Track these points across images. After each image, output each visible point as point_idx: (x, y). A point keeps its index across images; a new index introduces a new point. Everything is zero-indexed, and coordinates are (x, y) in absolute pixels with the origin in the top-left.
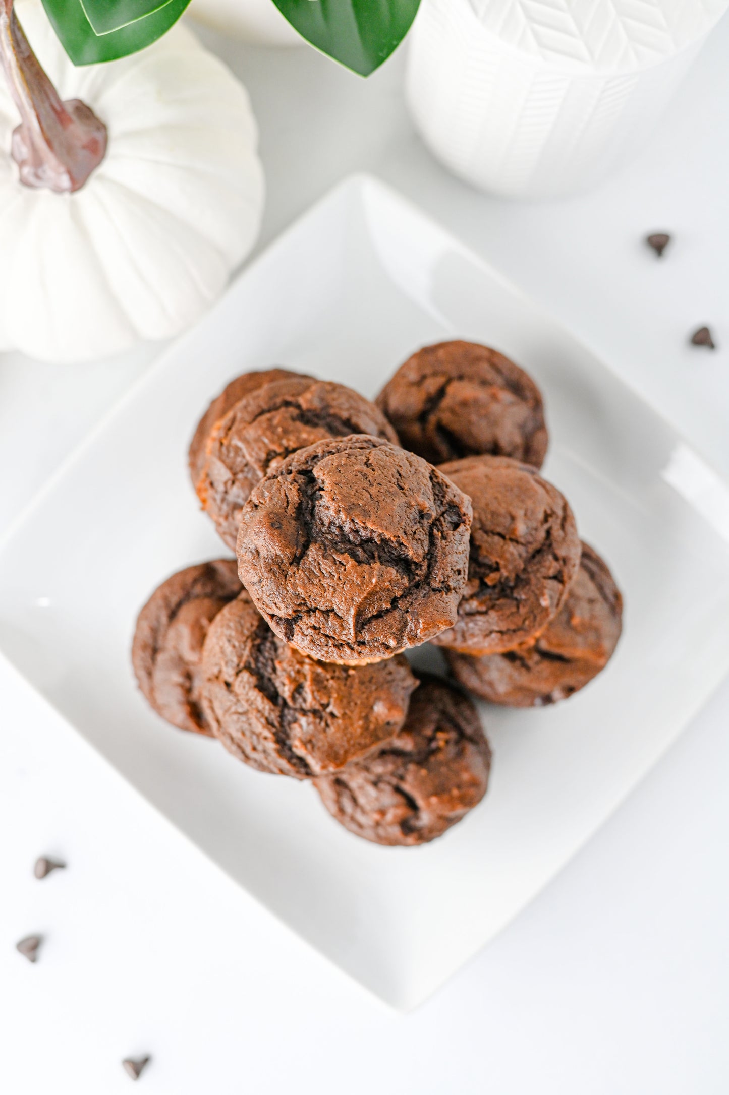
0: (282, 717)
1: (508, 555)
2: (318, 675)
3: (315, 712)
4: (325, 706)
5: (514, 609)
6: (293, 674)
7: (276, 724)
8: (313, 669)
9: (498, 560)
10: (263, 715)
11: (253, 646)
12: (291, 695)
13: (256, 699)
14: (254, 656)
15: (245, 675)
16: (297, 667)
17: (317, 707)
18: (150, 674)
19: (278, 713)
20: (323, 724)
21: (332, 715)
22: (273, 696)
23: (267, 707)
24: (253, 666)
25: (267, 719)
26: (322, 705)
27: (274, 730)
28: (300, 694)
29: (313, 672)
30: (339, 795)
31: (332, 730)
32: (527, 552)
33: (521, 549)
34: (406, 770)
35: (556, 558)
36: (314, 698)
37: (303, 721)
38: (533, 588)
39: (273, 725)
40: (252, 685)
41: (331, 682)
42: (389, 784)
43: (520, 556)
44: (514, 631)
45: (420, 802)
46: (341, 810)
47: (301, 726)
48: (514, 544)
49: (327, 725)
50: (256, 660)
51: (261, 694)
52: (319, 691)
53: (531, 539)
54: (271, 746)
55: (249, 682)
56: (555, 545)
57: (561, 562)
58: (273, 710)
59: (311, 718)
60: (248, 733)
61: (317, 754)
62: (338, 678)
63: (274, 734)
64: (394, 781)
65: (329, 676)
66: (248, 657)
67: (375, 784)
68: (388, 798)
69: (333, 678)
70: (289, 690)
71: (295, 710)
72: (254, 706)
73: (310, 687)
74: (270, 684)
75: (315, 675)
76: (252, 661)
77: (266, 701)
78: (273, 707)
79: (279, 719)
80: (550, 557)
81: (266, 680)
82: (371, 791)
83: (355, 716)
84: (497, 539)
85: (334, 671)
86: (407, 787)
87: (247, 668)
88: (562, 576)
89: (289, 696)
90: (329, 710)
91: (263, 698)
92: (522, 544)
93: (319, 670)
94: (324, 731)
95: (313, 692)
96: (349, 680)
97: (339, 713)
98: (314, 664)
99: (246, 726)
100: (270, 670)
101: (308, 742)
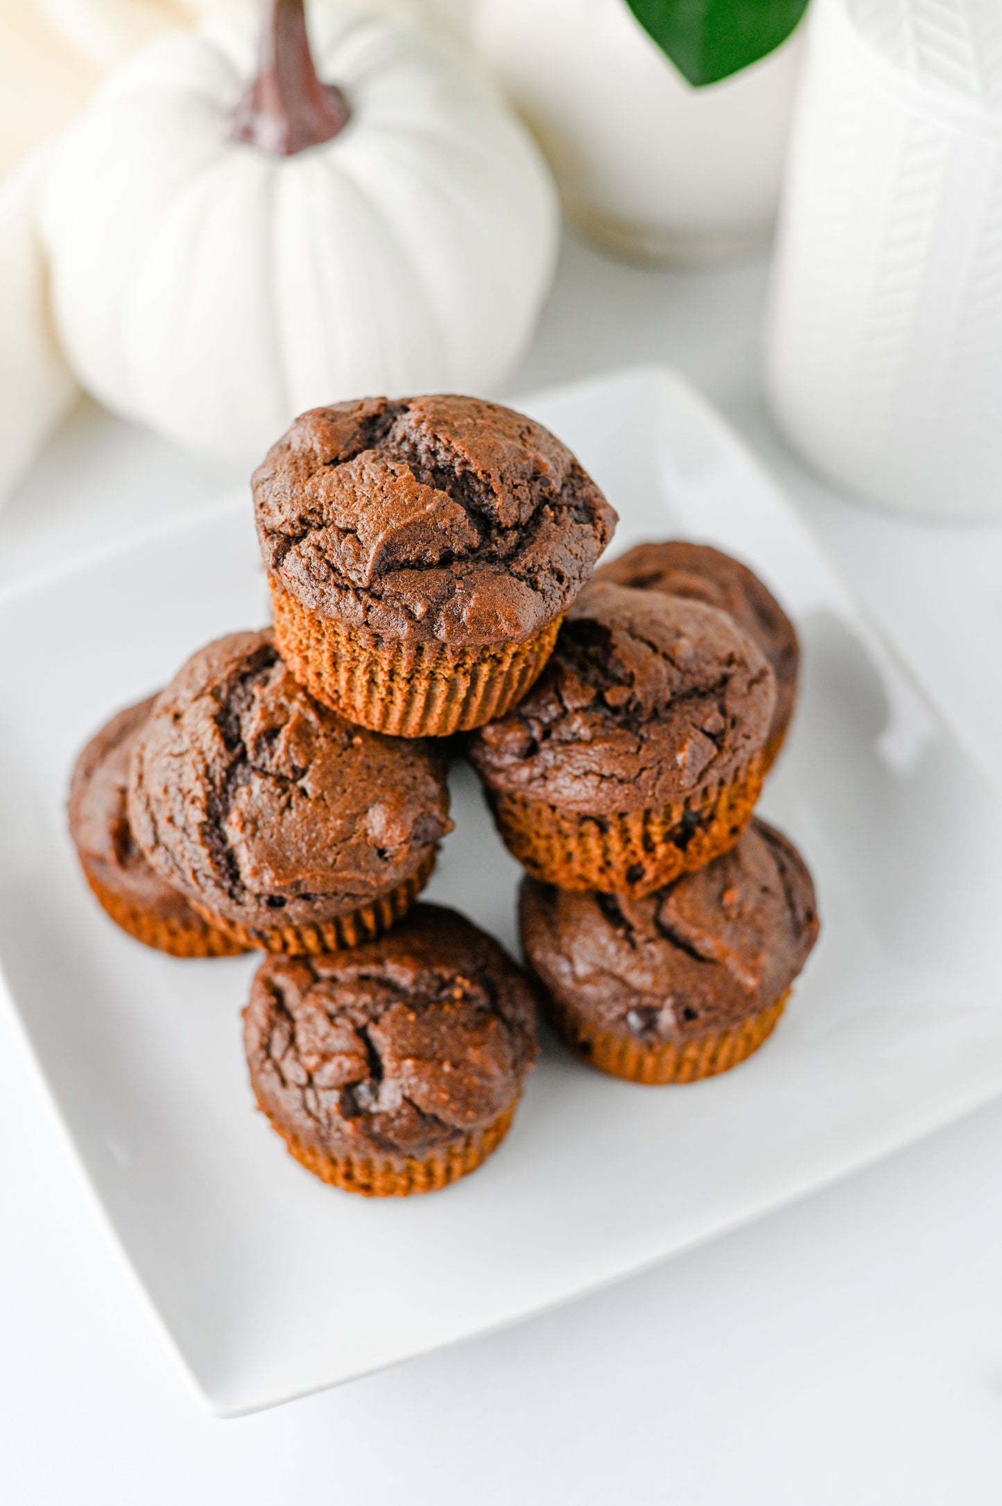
0: (230, 772)
1: (652, 671)
2: (307, 722)
3: (280, 780)
4: (300, 773)
5: (633, 749)
6: (272, 707)
7: (217, 781)
8: (302, 711)
9: (636, 671)
10: (204, 760)
11: (237, 670)
12: (255, 736)
13: (204, 733)
14: (232, 683)
15: (207, 701)
16: (283, 700)
17: (285, 771)
18: (88, 773)
19: (225, 763)
20: (283, 799)
21: (303, 792)
22: (231, 740)
23: (215, 748)
24: (223, 695)
25: (207, 768)
26: (294, 769)
27: (210, 788)
28: (270, 743)
29: (300, 715)
30: (272, 1025)
31: (292, 816)
32: (682, 682)
33: (676, 675)
34: (387, 1009)
35: (723, 711)
36: (287, 751)
37: (257, 783)
38: (673, 731)
39: (212, 782)
40: (209, 713)
41: (322, 740)
42: (353, 1022)
43: (670, 681)
44: (621, 781)
45: (388, 1063)
46: (266, 1047)
47: (250, 793)
48: (668, 664)
49: (288, 805)
50: (232, 690)
51: (215, 726)
52: (297, 744)
53: (694, 668)
54: (197, 815)
55: (207, 708)
56: (728, 695)
57: (729, 721)
58: (221, 756)
59: (270, 782)
60: (173, 790)
61: (256, 845)
62: (334, 740)
63: (208, 795)
64: (362, 1019)
65: (321, 732)
66: (223, 681)
67: (331, 1018)
68: (341, 1040)
69: (326, 736)
70: (256, 729)
71: (254, 769)
72: (197, 745)
73: (288, 733)
74: (234, 724)
75: (302, 720)
76: (225, 688)
77: (217, 739)
78: (222, 749)
79: (224, 774)
80: (715, 706)
81: (231, 719)
82: (322, 1024)
83: (336, 808)
84: (643, 647)
85: (333, 730)
86: (375, 1033)
87: (215, 694)
88: (723, 740)
89: (252, 739)
90: (300, 783)
91: (214, 734)
92: (679, 669)
93: (312, 717)
94: (282, 813)
95: (289, 742)
96: (349, 751)
97: (314, 792)
98: (309, 704)
99: (173, 777)
100: (244, 705)
101: (252, 823)
